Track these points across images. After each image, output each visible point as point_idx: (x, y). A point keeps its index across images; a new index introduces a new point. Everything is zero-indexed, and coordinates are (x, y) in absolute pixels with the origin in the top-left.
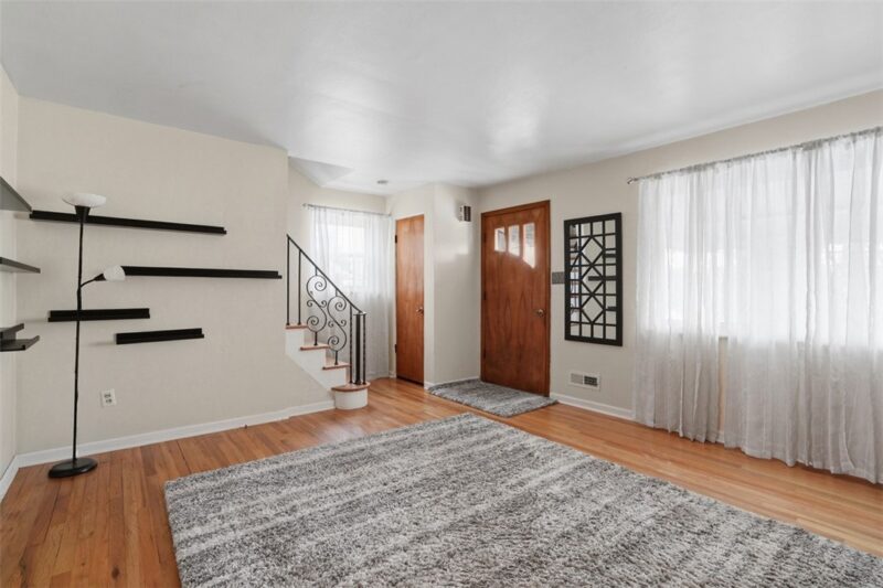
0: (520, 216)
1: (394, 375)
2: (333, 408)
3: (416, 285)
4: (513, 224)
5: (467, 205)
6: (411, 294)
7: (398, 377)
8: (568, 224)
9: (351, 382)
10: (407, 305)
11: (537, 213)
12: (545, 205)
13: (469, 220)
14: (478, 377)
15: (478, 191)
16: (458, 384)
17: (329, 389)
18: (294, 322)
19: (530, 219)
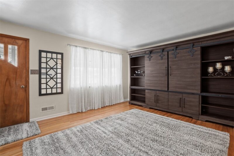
0: (5, 39)
8: (41, 52)
11: (20, 42)
12: (27, 40)
19: (14, 44)
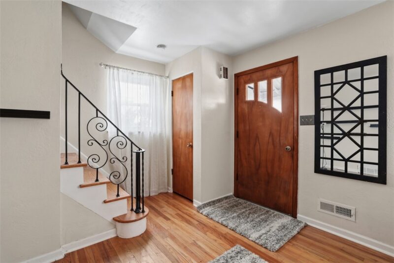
0: (269, 72)
1: (171, 190)
2: (113, 236)
3: (187, 126)
4: (262, 80)
5: (226, 67)
6: (183, 133)
7: (174, 192)
8: (318, 74)
9: (132, 210)
10: (180, 141)
11: (284, 68)
12: (294, 61)
13: (227, 78)
14: (232, 193)
15: (233, 56)
16: (219, 201)
17: (110, 219)
18: (72, 161)
19: (278, 74)
